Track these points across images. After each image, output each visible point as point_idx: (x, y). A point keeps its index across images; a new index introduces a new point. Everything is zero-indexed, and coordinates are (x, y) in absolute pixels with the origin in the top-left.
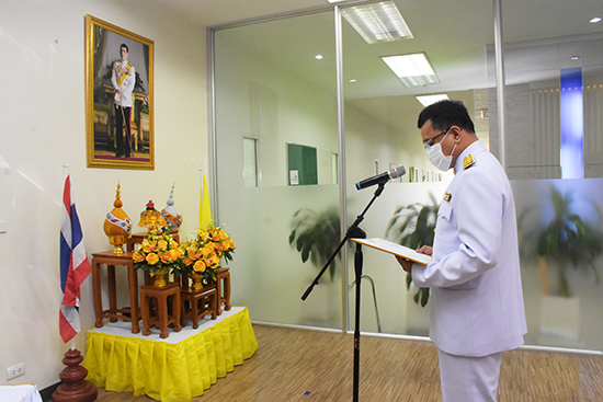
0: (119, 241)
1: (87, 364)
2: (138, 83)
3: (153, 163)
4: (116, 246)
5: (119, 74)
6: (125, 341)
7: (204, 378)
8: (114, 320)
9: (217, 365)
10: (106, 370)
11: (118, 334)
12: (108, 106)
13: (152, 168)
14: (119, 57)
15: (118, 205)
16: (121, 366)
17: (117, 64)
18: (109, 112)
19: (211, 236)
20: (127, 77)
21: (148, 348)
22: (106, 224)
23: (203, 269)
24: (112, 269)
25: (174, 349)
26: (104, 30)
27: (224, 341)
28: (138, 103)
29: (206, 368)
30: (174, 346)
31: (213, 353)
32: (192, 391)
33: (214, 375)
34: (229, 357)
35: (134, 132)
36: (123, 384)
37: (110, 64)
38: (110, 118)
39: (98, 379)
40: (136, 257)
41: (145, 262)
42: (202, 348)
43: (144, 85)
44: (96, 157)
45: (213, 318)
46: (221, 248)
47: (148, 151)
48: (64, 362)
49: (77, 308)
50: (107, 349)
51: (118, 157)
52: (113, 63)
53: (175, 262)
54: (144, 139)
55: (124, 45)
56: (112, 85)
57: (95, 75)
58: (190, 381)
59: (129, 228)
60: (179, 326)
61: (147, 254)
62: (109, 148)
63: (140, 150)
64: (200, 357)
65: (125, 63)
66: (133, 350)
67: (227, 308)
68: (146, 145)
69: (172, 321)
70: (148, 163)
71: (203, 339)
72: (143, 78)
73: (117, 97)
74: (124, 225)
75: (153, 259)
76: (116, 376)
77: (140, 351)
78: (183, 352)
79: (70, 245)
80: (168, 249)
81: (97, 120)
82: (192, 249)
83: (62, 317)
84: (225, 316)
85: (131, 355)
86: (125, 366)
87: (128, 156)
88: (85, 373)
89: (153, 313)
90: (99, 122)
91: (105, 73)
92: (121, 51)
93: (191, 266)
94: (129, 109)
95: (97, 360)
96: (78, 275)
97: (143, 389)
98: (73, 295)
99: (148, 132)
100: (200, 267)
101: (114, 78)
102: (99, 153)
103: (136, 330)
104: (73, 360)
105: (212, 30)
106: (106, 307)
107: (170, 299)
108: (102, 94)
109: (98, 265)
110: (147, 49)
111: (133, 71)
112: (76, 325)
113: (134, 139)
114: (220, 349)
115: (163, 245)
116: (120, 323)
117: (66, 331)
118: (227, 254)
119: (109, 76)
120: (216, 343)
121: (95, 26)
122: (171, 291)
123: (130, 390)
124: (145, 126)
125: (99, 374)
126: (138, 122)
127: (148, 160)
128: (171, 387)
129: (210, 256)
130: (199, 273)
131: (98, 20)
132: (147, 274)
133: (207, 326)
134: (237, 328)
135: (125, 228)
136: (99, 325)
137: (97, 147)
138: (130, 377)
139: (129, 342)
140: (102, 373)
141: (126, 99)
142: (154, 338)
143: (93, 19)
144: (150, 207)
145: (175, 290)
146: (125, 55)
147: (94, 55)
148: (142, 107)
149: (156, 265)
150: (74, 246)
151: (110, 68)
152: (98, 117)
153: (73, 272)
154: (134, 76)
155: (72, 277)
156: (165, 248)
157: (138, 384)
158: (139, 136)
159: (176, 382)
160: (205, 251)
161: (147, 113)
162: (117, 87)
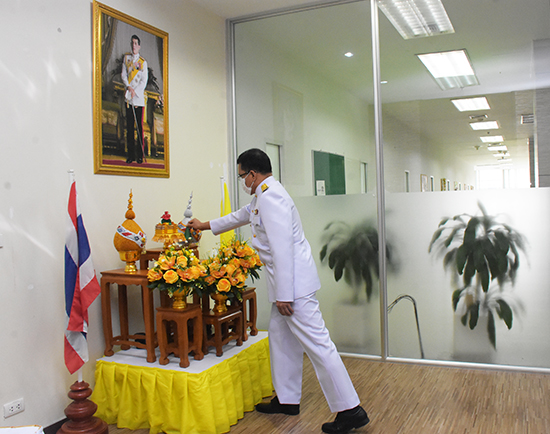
0: (132, 257)
1: (97, 397)
2: (151, 80)
3: (168, 170)
4: (129, 263)
5: (130, 69)
6: (139, 372)
7: (230, 412)
8: (125, 348)
9: (244, 398)
10: (118, 405)
11: (131, 363)
12: (118, 105)
13: (167, 176)
14: (129, 49)
15: (130, 217)
16: (135, 400)
17: (128, 57)
18: (119, 112)
19: (235, 251)
20: (139, 72)
21: (166, 378)
22: (117, 237)
23: (227, 288)
24: (123, 289)
25: (197, 380)
26: (113, 19)
27: (252, 370)
28: (151, 102)
29: (232, 401)
30: (196, 376)
31: (239, 384)
32: (217, 428)
33: (241, 409)
34: (257, 389)
35: (146, 135)
36: (138, 420)
37: (119, 57)
38: (121, 118)
39: (108, 414)
40: (152, 275)
41: (163, 281)
42: (228, 378)
43: (158, 82)
44: (104, 162)
45: (239, 344)
46: (246, 265)
47: (162, 157)
48: (70, 396)
49: (85, 334)
50: (119, 380)
51: (129, 162)
52: (123, 57)
53: (197, 281)
54: (159, 143)
55: (135, 37)
56: (122, 81)
57: (103, 69)
58: (215, 416)
59: (143, 243)
60: (202, 354)
61: (164, 272)
62: (120, 152)
63: (154, 155)
64: (225, 388)
65: (137, 57)
66: (149, 381)
67: (253, 333)
68: (160, 149)
69: (193, 348)
70: (162, 171)
71: (228, 368)
72: (156, 74)
73: (127, 95)
74: (137, 238)
75: (171, 277)
76: (129, 411)
77: (156, 383)
78: (206, 384)
79: (76, 261)
80: (189, 265)
81: (105, 120)
82: (215, 265)
83: (67, 345)
84: (251, 342)
85: (146, 386)
86: (140, 400)
87: (140, 163)
88: (94, 408)
89: (171, 340)
90: (108, 123)
91: (114, 68)
92: (132, 43)
93: (214, 285)
94: (141, 108)
95: (108, 394)
96: (85, 296)
97: (160, 426)
98: (79, 319)
99: (162, 136)
100: (224, 286)
101: (124, 74)
102: (107, 158)
103: (151, 359)
104: (80, 394)
105: (232, 23)
106: (116, 333)
107: (191, 323)
108: (111, 91)
109: (108, 284)
110: (160, 41)
111: (145, 66)
112: (84, 353)
113: (146, 143)
114: (247, 380)
115: (183, 261)
116: (133, 351)
117: (72, 360)
118: (253, 272)
119: (119, 71)
120: (242, 373)
121: (103, 14)
122: (191, 314)
123: (145, 427)
124: (159, 128)
125: (109, 410)
126: (151, 124)
127: (162, 167)
128: (193, 423)
129: (235, 274)
130: (222, 293)
131: (106, 7)
132: (164, 295)
133: (232, 353)
134: (265, 356)
135: (139, 242)
136: (109, 353)
137: (105, 151)
138: (146, 412)
139: (145, 373)
140: (114, 407)
141: (138, 98)
142: (173, 368)
143: (101, 6)
144: (166, 219)
145: (197, 313)
146: (137, 48)
147: (103, 47)
148: (156, 107)
149: (175, 284)
150: (81, 263)
151: (120, 61)
152: (107, 116)
153: (79, 293)
154: (146, 72)
155: (79, 299)
156: (185, 265)
157: (155, 420)
158: (152, 139)
159: (198, 417)
160: (229, 268)
161: (161, 114)
162: (128, 85)
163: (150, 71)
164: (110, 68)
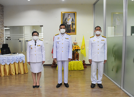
2: (72, 20)
3: (76, 33)
13: (76, 34)
20: (70, 19)
28: (73, 24)
35: (71, 29)
37: (66, 18)
47: (75, 31)
51: (68, 33)
55: (69, 14)
57: (63, 20)
63: (73, 31)
65: (69, 17)
72: (74, 19)
73: (67, 23)
91: (65, 20)
92: (68, 16)
94: (70, 25)
99: (75, 28)
101: (67, 20)
108: (64, 23)
110: (74, 14)
113: (71, 30)
126: (72, 27)
131: (63, 12)
141: (70, 23)
146: (69, 16)
161: (75, 25)
162: (67, 22)
163: (72, 19)
164: (64, 20)
